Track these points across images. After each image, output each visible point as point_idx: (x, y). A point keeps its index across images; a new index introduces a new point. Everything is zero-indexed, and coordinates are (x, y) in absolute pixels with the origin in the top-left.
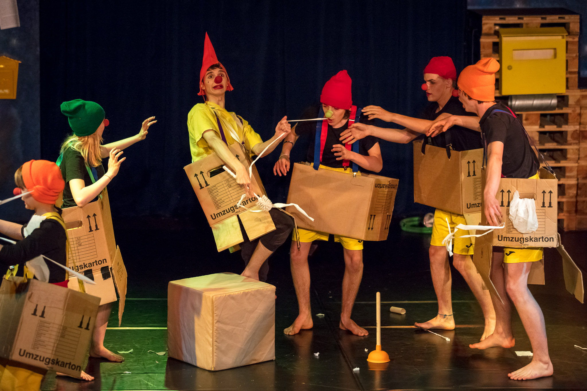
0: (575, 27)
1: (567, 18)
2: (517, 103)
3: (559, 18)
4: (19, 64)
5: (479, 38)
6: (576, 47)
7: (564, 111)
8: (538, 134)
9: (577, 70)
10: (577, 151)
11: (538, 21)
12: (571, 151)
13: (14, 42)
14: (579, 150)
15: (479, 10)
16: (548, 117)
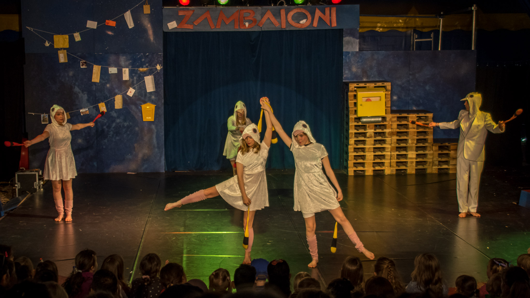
0: (389, 87)
1: (386, 84)
2: (364, 120)
3: (382, 84)
4: (155, 106)
5: (348, 93)
6: (389, 96)
7: (385, 123)
8: (373, 133)
9: (390, 106)
10: (390, 141)
11: (372, 85)
12: (388, 140)
13: (153, 97)
14: (391, 140)
15: (348, 82)
16: (378, 126)
